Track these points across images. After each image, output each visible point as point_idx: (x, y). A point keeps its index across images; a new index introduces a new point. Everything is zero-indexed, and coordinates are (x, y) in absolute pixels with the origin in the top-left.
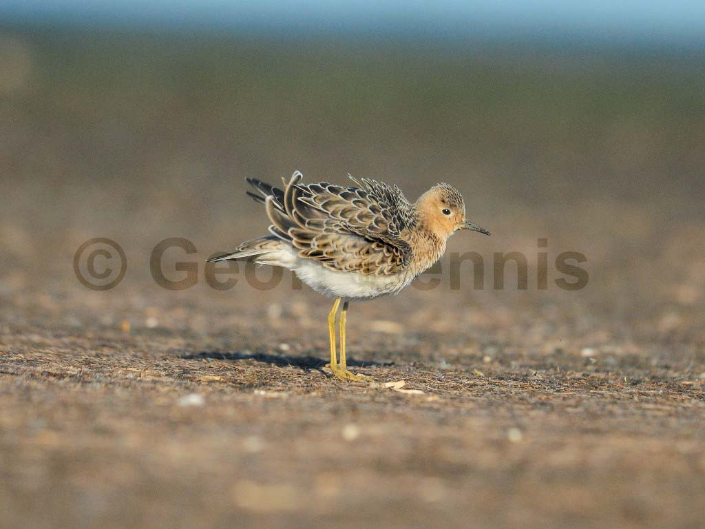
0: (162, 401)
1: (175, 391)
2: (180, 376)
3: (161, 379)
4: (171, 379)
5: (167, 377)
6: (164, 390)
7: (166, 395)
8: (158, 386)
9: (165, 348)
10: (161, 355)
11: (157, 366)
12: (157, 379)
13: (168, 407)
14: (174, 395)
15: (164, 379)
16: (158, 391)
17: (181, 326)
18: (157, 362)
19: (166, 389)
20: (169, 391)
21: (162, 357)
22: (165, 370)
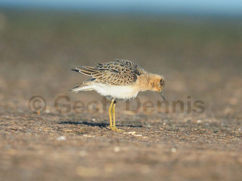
0: (51, 138)
1: (56, 135)
2: (57, 130)
3: (51, 131)
4: (54, 131)
6: (52, 135)
7: (53, 136)
8: (50, 133)
9: (52, 120)
10: (51, 122)
11: (50, 126)
12: (50, 131)
13: (53, 141)
14: (56, 136)
15: (52, 131)
16: (50, 135)
18: (50, 125)
19: (53, 134)
20: (54, 135)
22: (52, 128)
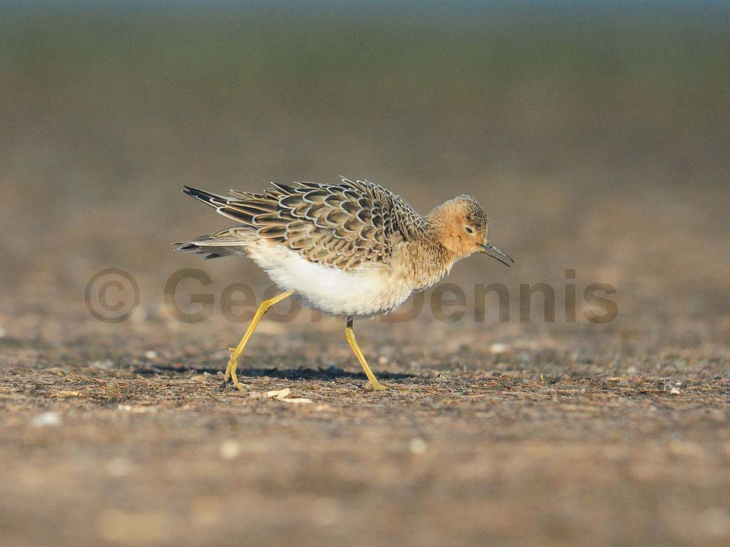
0: (12, 421)
1: (27, 409)
2: (32, 393)
3: (11, 397)
4: (23, 396)
5: (18, 394)
6: (14, 408)
7: (17, 414)
8: (9, 405)
9: (15, 360)
10: (11, 369)
11: (6, 381)
12: (7, 396)
13: (20, 429)
14: (27, 414)
15: (15, 396)
16: (8, 411)
17: (32, 335)
18: (6, 377)
19: (18, 407)
20: (21, 410)
21: (11, 371)
22: (15, 386)
